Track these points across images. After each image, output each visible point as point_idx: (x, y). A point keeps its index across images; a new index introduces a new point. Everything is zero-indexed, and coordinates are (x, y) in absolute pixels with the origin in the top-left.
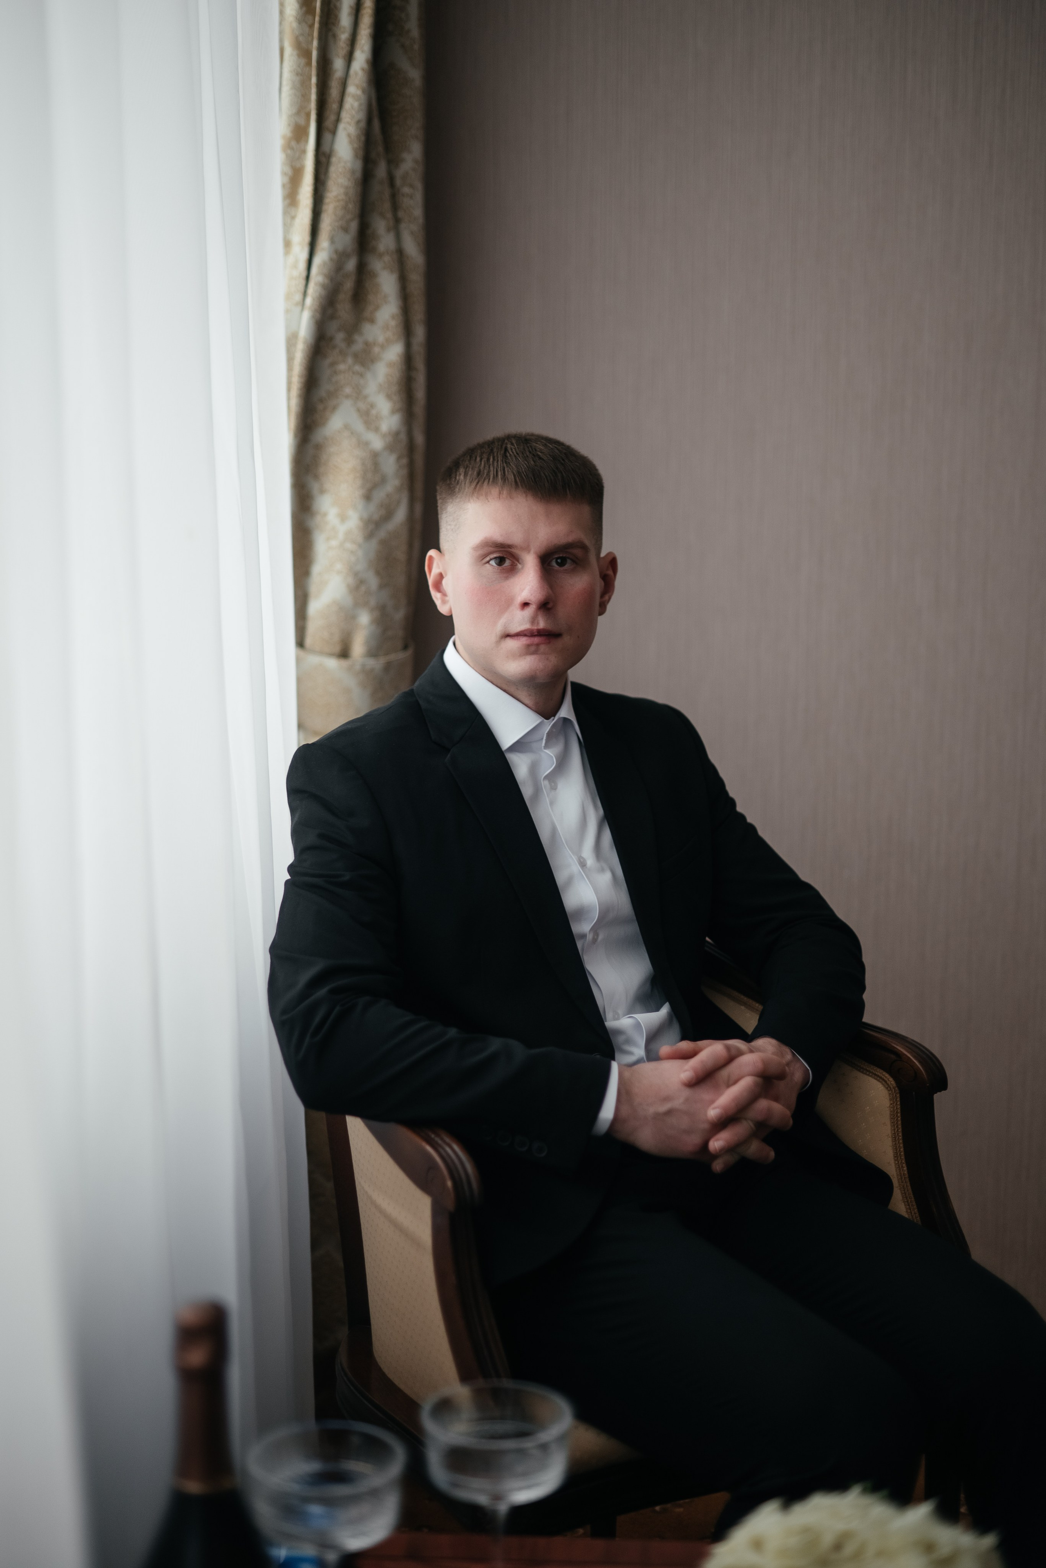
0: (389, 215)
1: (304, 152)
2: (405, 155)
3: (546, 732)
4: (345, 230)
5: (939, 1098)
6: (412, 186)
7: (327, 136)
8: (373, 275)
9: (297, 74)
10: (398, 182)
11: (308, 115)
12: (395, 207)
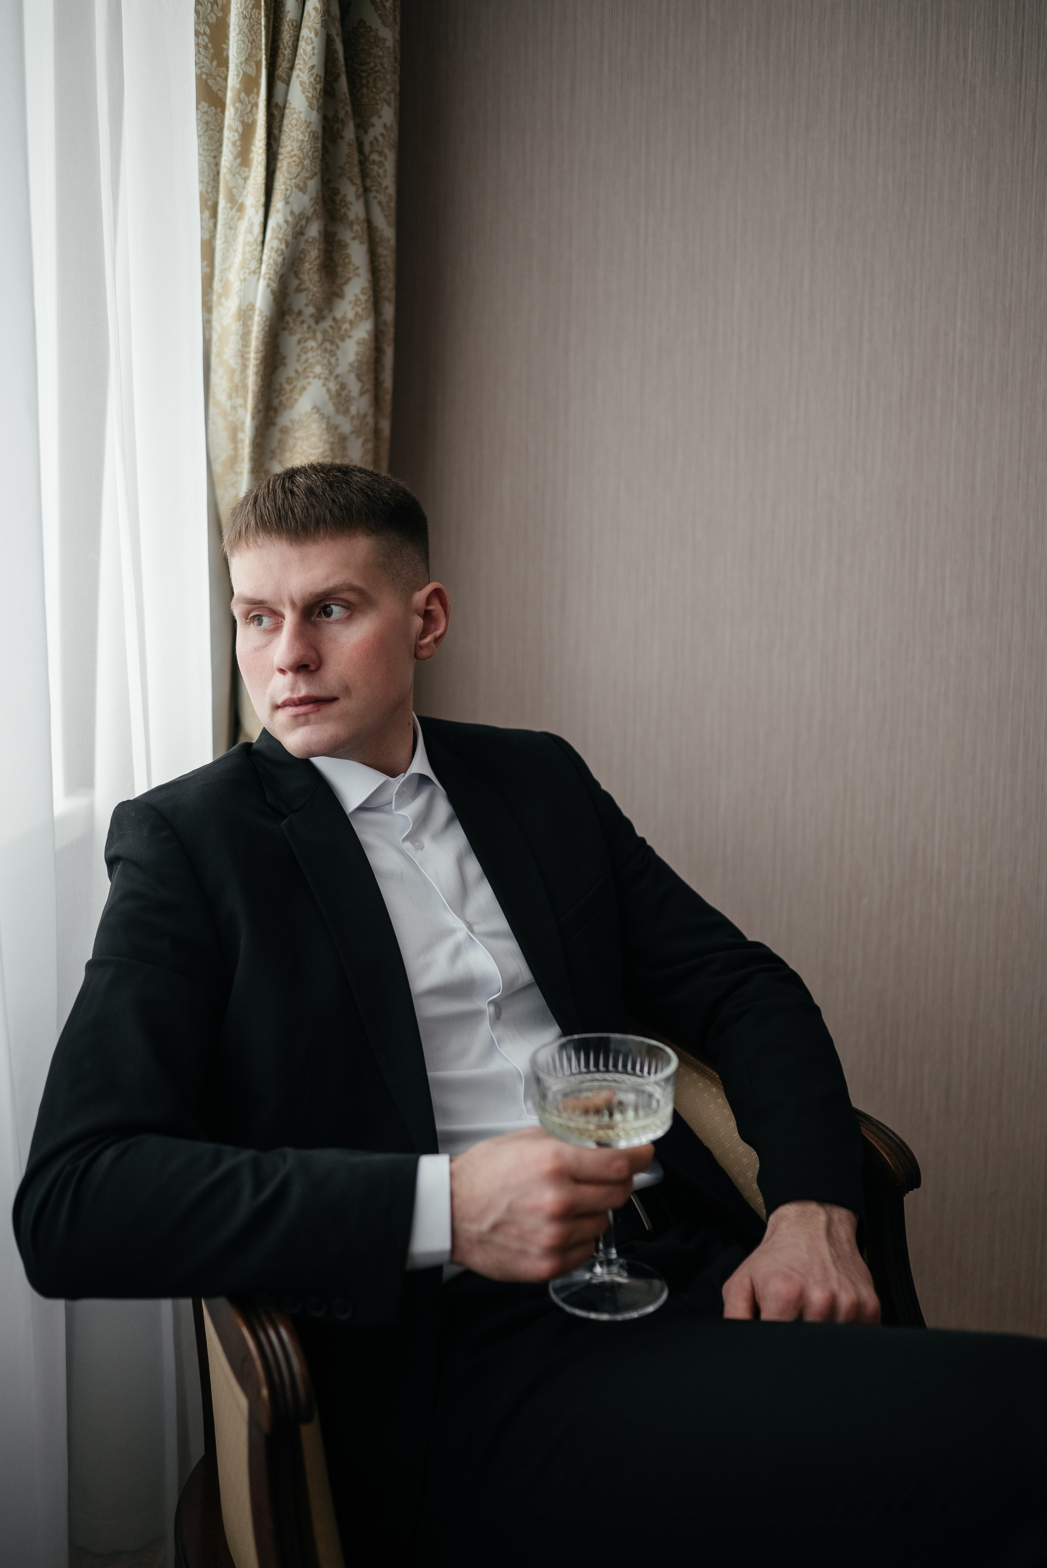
0: (358, 181)
1: (256, 105)
2: (375, 120)
3: (395, 792)
4: (303, 189)
5: (910, 1199)
6: (381, 153)
7: (280, 86)
8: (343, 246)
9: (245, 18)
10: (367, 148)
11: (258, 64)
12: (364, 174)
